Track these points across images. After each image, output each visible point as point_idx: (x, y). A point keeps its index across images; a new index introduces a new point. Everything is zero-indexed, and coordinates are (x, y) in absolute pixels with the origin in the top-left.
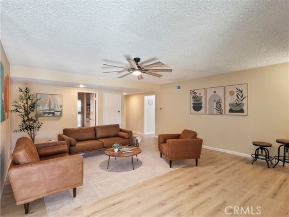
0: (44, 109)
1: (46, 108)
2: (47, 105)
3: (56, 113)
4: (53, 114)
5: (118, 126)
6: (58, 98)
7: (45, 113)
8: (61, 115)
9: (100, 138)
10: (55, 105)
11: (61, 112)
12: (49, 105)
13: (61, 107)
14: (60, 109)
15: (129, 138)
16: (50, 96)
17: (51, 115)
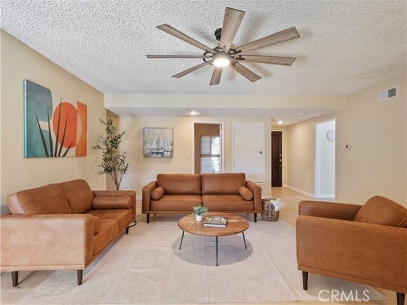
0: (152, 147)
1: (154, 146)
2: (155, 142)
3: (165, 153)
4: (162, 154)
5: (243, 176)
6: (168, 132)
7: (153, 153)
8: (171, 156)
9: (206, 194)
10: (164, 142)
11: (172, 152)
12: (158, 143)
13: (172, 144)
14: (170, 147)
15: (252, 200)
16: (158, 131)
17: (159, 156)
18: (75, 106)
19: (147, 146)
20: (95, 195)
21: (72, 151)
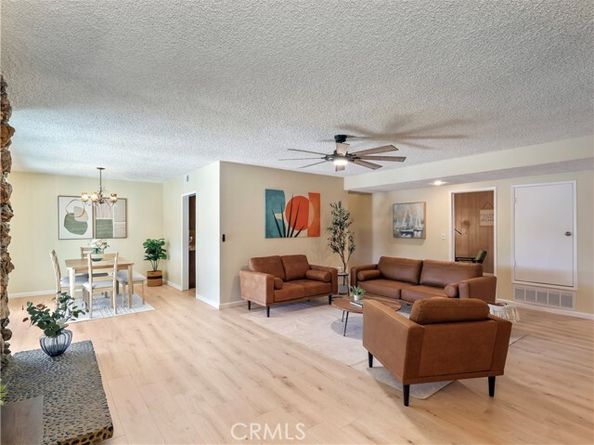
0: (401, 226)
1: (404, 225)
2: (405, 220)
3: (416, 232)
4: (412, 233)
6: (419, 208)
7: (403, 233)
8: (423, 237)
10: (414, 220)
11: (423, 231)
12: (407, 221)
13: (423, 222)
14: (421, 226)
16: (408, 207)
17: (409, 236)
18: (307, 197)
19: (397, 225)
20: (310, 268)
21: (304, 233)
